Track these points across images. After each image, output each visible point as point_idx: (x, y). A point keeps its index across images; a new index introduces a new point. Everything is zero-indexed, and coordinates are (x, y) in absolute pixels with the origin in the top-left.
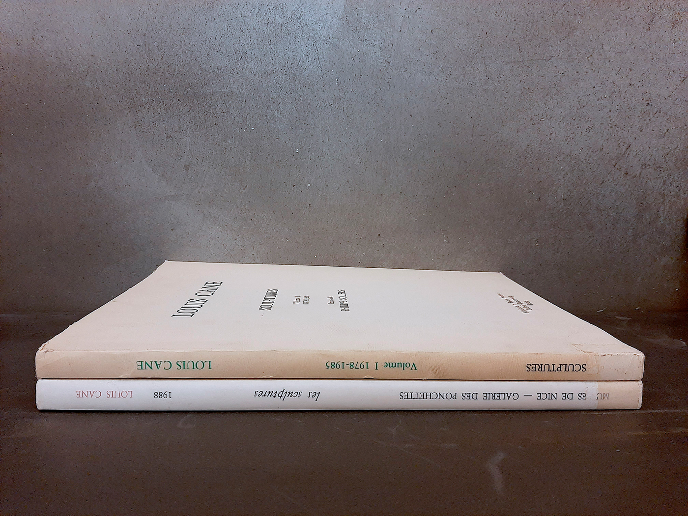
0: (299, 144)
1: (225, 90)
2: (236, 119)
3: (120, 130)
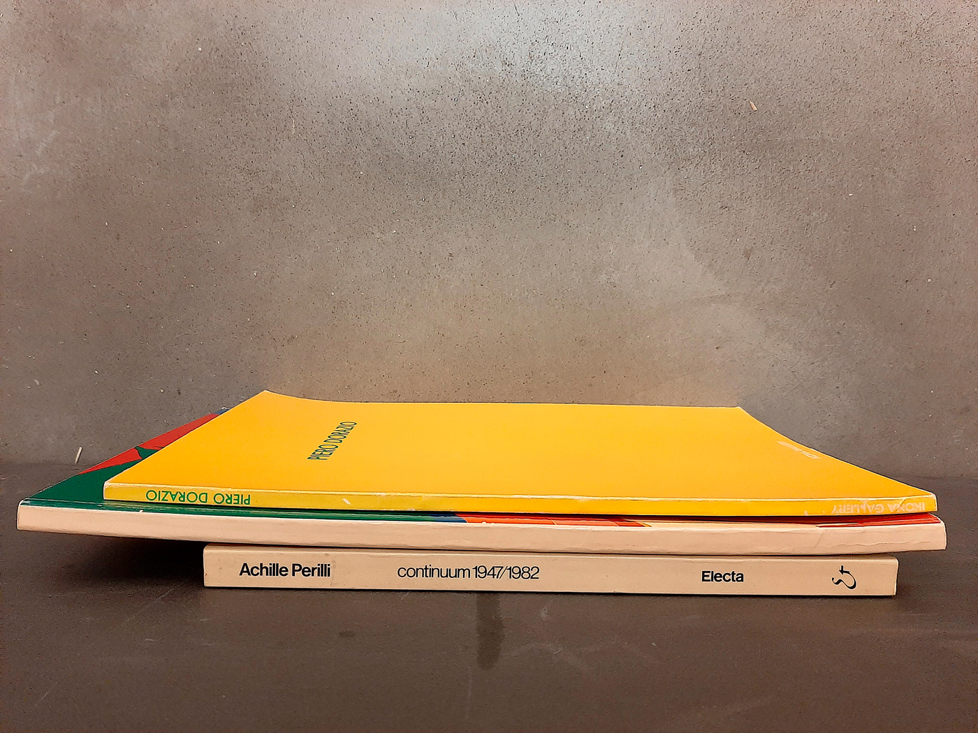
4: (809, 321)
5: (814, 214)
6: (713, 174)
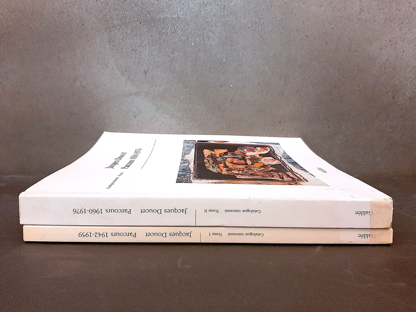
0: (225, 56)
1: (174, 16)
2: (181, 37)
3: (98, 44)
4: (176, 105)
5: (176, 54)
6: (127, 34)
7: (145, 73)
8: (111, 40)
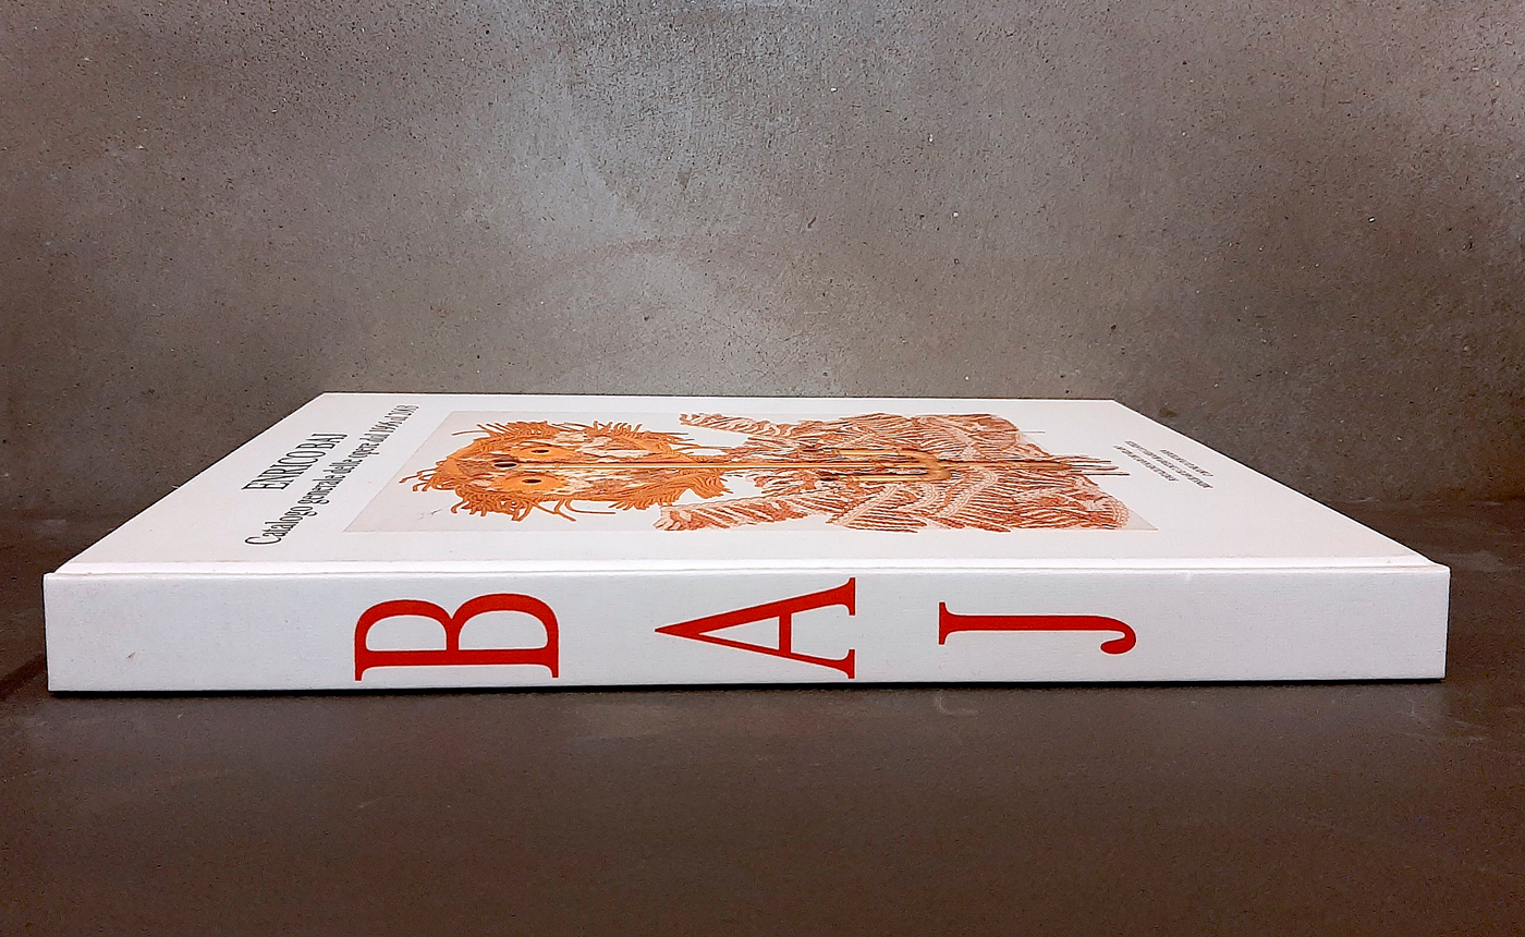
0: (935, 123)
2: (797, 68)
3: (536, 92)
7: (684, 180)
8: (575, 79)
